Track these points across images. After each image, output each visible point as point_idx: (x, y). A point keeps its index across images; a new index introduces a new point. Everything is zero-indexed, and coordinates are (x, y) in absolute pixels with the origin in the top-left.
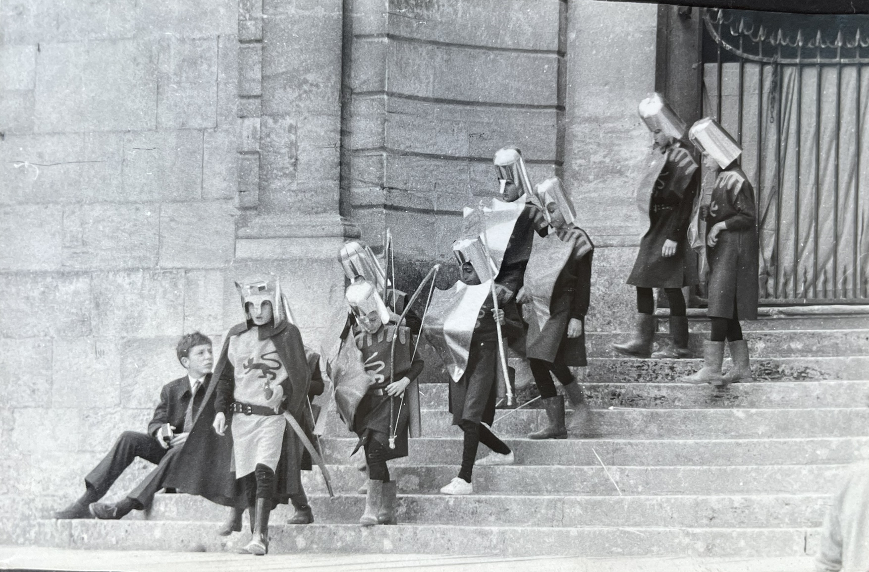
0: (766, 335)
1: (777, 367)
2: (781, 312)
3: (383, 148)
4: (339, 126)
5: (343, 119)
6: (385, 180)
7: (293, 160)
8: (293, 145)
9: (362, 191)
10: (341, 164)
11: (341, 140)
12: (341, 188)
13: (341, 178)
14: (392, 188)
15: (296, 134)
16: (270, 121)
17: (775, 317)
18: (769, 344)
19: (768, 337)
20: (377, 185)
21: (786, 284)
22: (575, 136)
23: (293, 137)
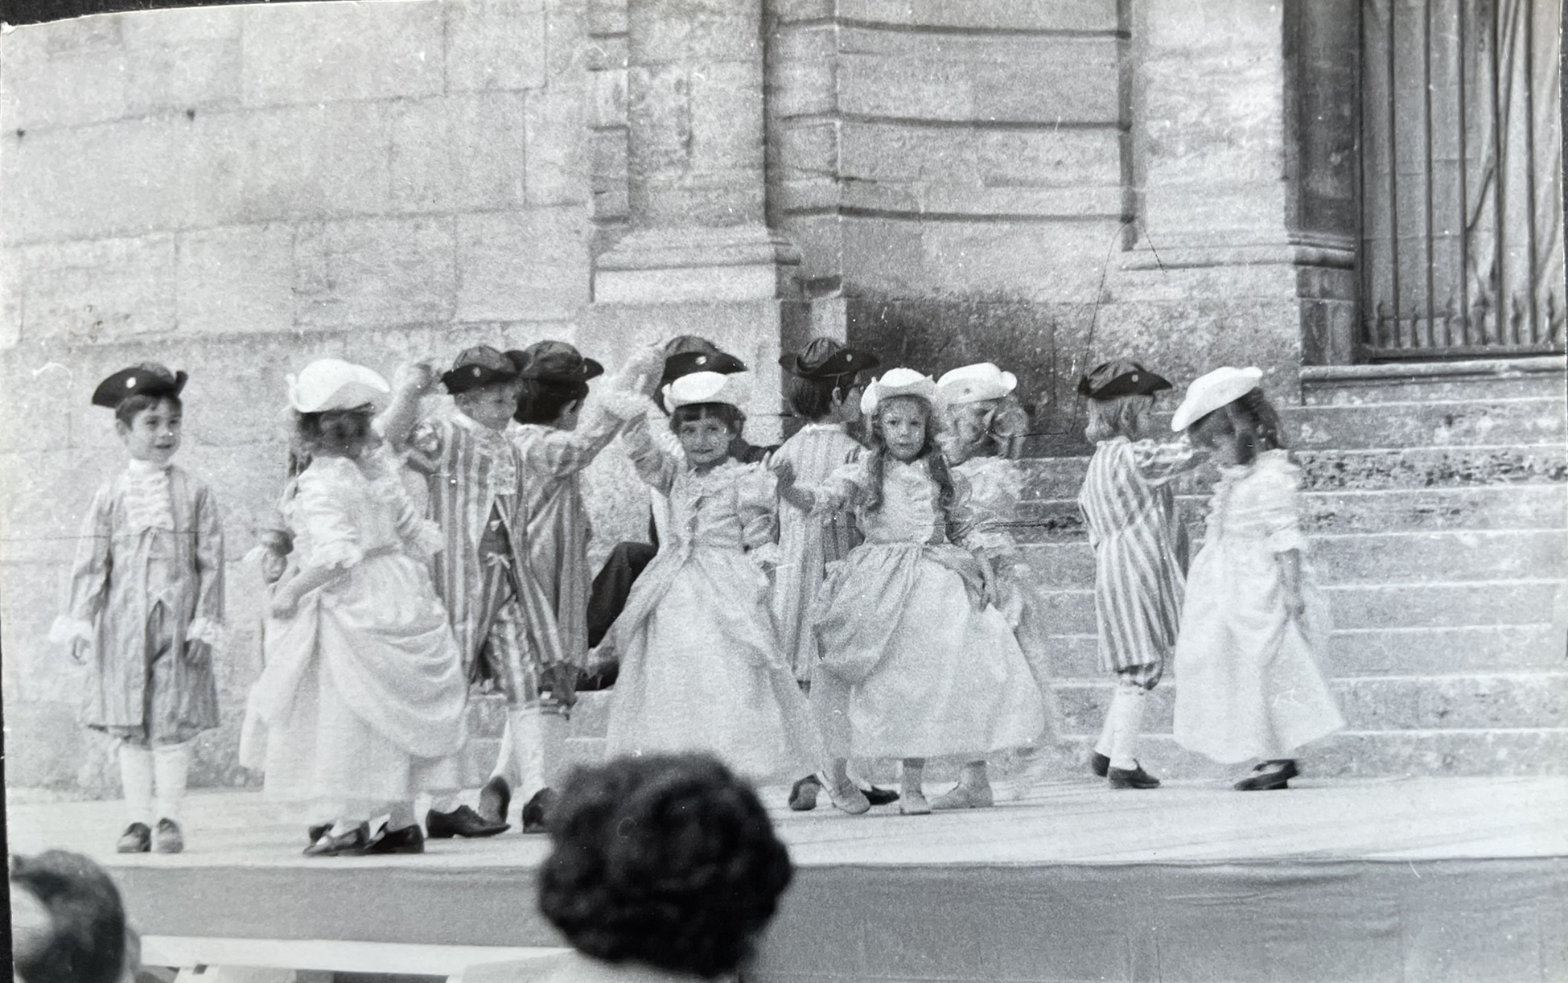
0: (1494, 407)
1: (1520, 459)
2: (1513, 368)
3: (835, 112)
4: (760, 79)
5: (768, 67)
6: (839, 165)
7: (684, 138)
8: (683, 112)
9: (801, 186)
10: (765, 141)
11: (765, 101)
12: (768, 181)
13: (767, 166)
14: (852, 179)
15: (688, 94)
16: (645, 75)
17: (1505, 375)
18: (1500, 421)
19: (1498, 411)
20: (826, 174)
21: (1517, 319)
22: (1150, 81)
23: (684, 100)
